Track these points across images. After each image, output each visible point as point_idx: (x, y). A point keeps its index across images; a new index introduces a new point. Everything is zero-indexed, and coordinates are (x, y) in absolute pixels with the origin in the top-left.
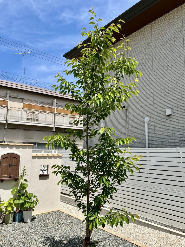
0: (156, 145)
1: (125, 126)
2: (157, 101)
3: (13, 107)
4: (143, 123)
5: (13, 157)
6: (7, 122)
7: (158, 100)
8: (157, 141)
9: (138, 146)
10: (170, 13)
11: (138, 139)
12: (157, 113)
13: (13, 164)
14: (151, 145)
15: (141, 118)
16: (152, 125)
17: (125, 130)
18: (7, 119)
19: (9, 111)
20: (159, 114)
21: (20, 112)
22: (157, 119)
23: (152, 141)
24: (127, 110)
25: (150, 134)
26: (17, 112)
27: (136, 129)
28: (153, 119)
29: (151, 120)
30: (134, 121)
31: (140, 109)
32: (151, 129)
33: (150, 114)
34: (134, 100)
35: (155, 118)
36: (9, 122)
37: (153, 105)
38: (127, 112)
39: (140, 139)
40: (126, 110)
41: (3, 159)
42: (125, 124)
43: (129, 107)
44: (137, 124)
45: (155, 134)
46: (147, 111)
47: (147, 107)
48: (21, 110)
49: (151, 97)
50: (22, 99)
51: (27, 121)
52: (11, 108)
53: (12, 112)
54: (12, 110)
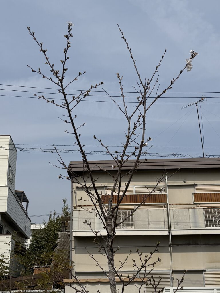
3: (177, 204)
6: (169, 233)
18: (169, 228)
19: (171, 211)
21: (191, 210)
26: (185, 211)
36: (174, 233)
48: (194, 206)
50: (193, 186)
51: (207, 226)
52: (175, 207)
53: (176, 213)
54: (176, 210)
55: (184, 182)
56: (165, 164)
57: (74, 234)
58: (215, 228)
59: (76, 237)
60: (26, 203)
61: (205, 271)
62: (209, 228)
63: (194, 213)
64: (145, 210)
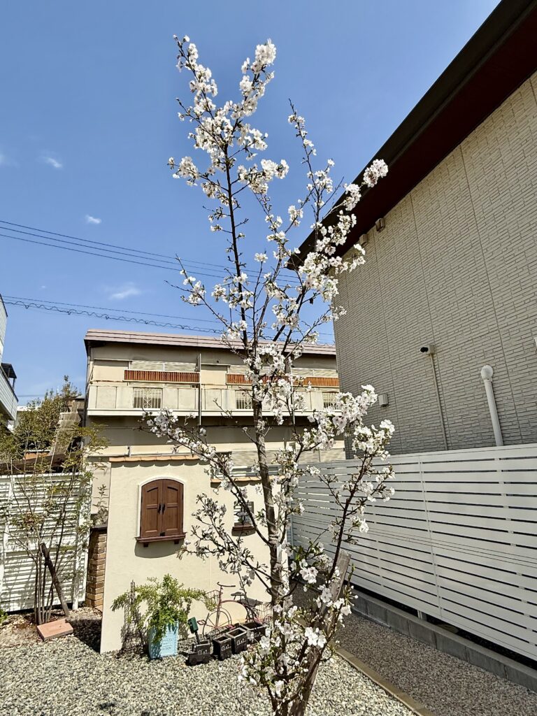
0: (524, 437)
1: (434, 395)
2: (507, 321)
3: (209, 385)
4: (479, 383)
5: (169, 488)
6: (199, 414)
7: (508, 317)
8: (524, 426)
9: (474, 442)
10: (503, 105)
11: (473, 425)
12: (511, 352)
13: (169, 504)
14: (508, 437)
15: (472, 371)
16: (503, 384)
17: (436, 406)
18: (199, 409)
19: (203, 391)
20: (517, 354)
21: (223, 391)
22: (515, 366)
23: (511, 427)
24: (432, 354)
25: (503, 410)
26: (217, 392)
27: (462, 400)
28: (505, 369)
29: (499, 370)
30: (453, 380)
31: (466, 347)
32: (502, 395)
33: (493, 358)
34: (446, 330)
35: (508, 364)
36: (204, 414)
37: (497, 332)
38: (433, 360)
39: (477, 424)
40: (431, 357)
41: (146, 493)
42: (434, 392)
43: (438, 348)
44: (463, 387)
45: (517, 407)
46: (485, 350)
47: (484, 340)
48: (226, 387)
49: (488, 314)
50: (225, 368)
51: (238, 408)
52: (207, 387)
53: (209, 395)
54: (209, 391)
55: (218, 362)
56: (199, 341)
57: (89, 413)
58: (245, 410)
59: (90, 416)
60: (13, 379)
61: (230, 453)
62: (239, 410)
63: (226, 393)
64: (175, 390)
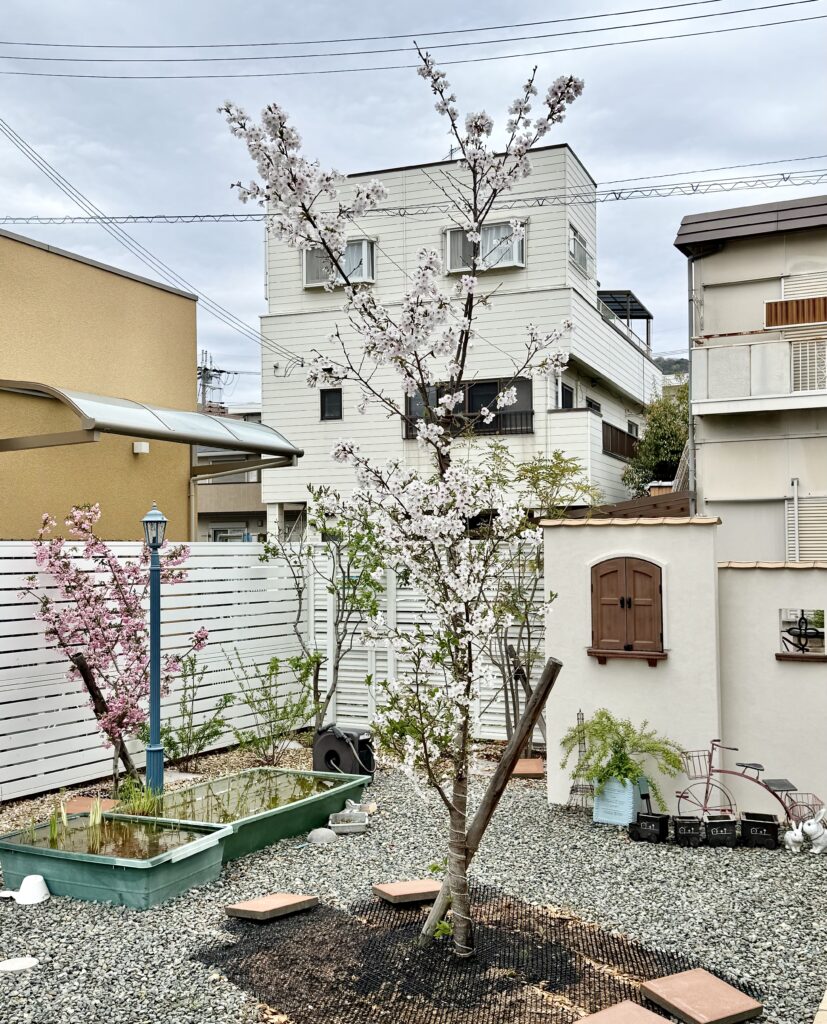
5: (635, 571)
13: (639, 600)
41: (599, 578)
57: (696, 410)
59: (701, 416)
